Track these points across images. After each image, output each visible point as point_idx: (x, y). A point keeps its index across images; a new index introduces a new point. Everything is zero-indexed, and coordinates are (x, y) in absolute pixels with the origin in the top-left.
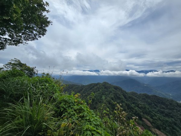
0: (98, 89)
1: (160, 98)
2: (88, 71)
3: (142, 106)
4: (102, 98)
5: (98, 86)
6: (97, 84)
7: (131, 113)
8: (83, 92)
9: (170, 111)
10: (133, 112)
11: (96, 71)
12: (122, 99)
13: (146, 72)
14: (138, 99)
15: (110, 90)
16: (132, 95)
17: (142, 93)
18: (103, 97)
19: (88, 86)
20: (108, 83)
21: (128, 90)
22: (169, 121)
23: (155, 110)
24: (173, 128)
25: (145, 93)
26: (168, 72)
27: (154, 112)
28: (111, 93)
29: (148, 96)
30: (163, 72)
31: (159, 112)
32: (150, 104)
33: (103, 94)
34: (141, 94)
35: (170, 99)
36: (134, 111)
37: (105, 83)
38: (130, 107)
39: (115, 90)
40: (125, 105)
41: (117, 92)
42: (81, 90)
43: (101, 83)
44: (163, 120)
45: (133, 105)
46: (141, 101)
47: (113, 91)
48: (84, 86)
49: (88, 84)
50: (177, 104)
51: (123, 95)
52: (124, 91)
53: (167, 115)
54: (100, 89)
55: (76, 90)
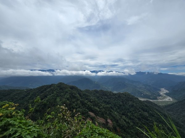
0: (51, 91)
1: (104, 91)
2: (39, 70)
3: (93, 100)
4: (56, 100)
5: (52, 88)
6: (50, 86)
7: (84, 109)
8: (30, 98)
9: (110, 100)
11: (50, 71)
12: (77, 98)
13: (96, 72)
14: (90, 95)
15: (67, 90)
16: (86, 92)
17: (94, 89)
18: (58, 99)
19: (38, 89)
20: (64, 84)
21: (82, 88)
22: (109, 107)
24: (111, 111)
26: (110, 72)
27: (100, 103)
28: (67, 93)
29: (97, 91)
31: (103, 102)
32: (98, 98)
33: (58, 96)
34: (92, 90)
36: (87, 106)
37: (60, 83)
38: (84, 103)
39: (71, 90)
40: (79, 103)
41: (73, 91)
42: (27, 96)
43: (56, 84)
44: (106, 107)
45: (86, 101)
47: (70, 91)
48: (32, 89)
49: (38, 87)
50: (113, 93)
51: (78, 93)
52: (79, 90)
53: (108, 103)
54: (55, 90)
55: (17, 97)
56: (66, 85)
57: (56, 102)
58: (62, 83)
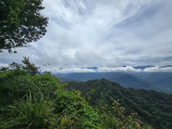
0: (96, 86)
1: (158, 93)
2: (86, 68)
3: (140, 101)
4: (100, 93)
5: (96, 82)
6: (95, 81)
7: (129, 109)
8: (82, 88)
9: (169, 106)
10: (131, 107)
11: (94, 68)
12: (120, 95)
13: (143, 68)
14: (136, 94)
15: (108, 86)
16: (130, 90)
17: (140, 88)
18: (102, 93)
19: (86, 82)
20: (105, 80)
21: (126, 86)
22: (169, 116)
23: (154, 105)
25: (143, 88)
26: (165, 67)
27: (152, 107)
28: (109, 88)
29: (146, 91)
30: (160, 67)
31: (157, 107)
32: (148, 99)
33: (101, 90)
34: (138, 89)
35: (168, 94)
36: (133, 106)
37: (103, 79)
38: (128, 102)
39: (113, 86)
40: (123, 101)
41: (115, 88)
42: (80, 87)
43: (99, 79)
44: (162, 115)
45: (131, 101)
46: (139, 96)
47: (111, 87)
48: (83, 82)
49: (87, 81)
51: (121, 90)
52: (121, 87)
53: (166, 110)
54: (98, 85)
55: (75, 87)
56: (108, 81)
57: (100, 95)
58: (104, 79)
